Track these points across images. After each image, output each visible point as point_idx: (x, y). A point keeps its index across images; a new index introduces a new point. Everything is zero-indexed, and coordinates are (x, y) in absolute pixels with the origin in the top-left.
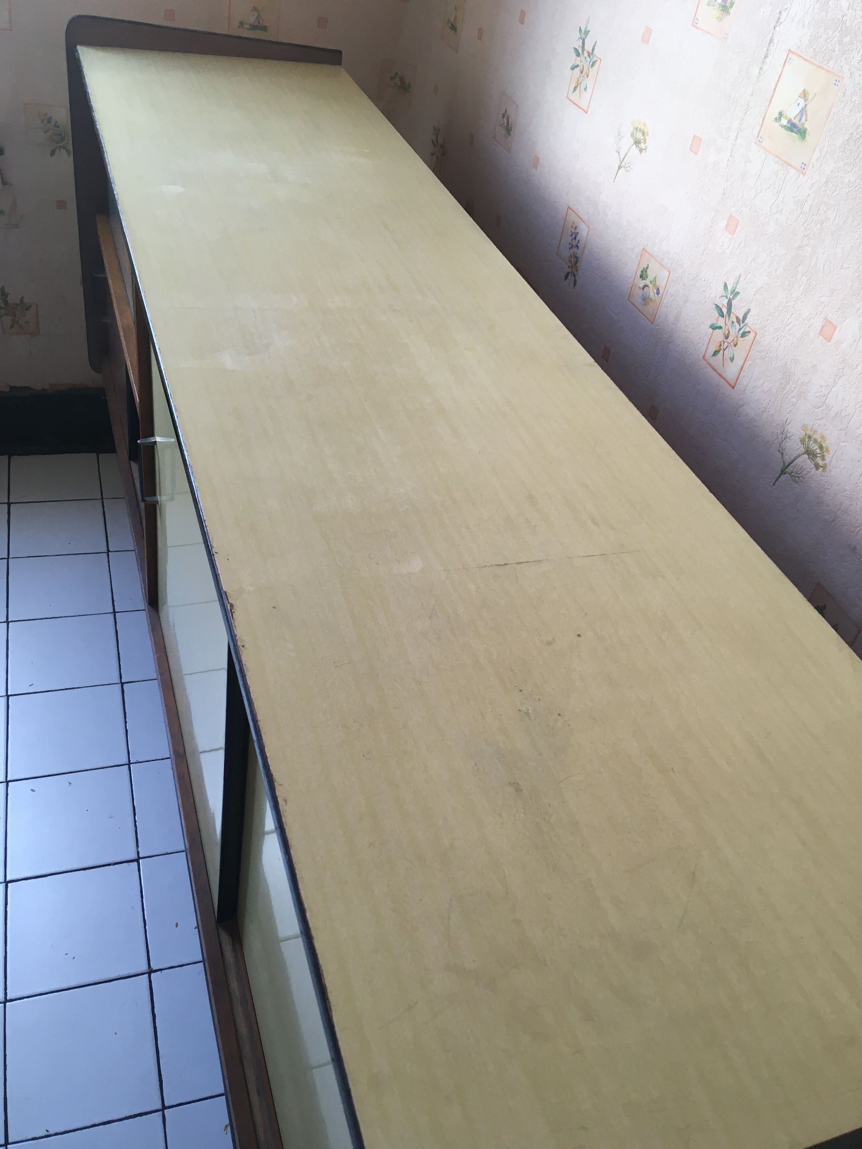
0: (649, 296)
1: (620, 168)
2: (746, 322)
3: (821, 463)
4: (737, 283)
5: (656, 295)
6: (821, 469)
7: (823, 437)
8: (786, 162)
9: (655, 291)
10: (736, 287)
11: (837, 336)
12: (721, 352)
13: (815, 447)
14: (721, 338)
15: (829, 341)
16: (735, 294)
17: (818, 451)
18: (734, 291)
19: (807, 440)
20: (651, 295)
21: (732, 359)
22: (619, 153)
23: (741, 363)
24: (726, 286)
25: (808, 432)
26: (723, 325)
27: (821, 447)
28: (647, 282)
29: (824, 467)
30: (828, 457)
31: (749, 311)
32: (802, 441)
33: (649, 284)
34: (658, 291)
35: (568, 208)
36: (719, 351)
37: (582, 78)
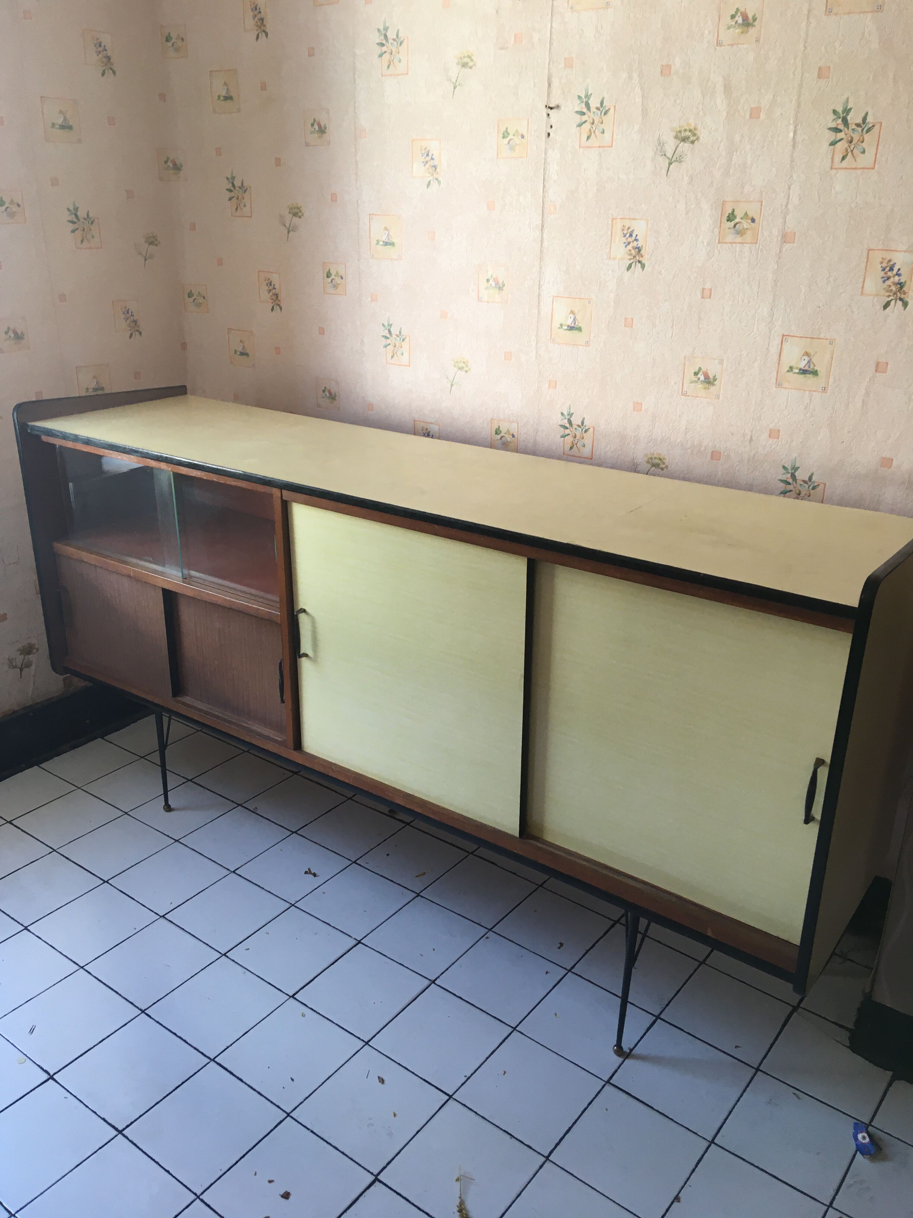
0: (507, 441)
1: (452, 385)
2: (584, 425)
3: (663, 466)
4: (570, 409)
5: (513, 438)
6: (665, 469)
7: (659, 454)
8: (575, 345)
9: (511, 437)
10: (570, 411)
11: (644, 408)
12: (575, 446)
13: (657, 461)
14: (572, 439)
15: (641, 411)
16: (571, 415)
17: (659, 462)
18: (569, 413)
19: (650, 460)
20: (509, 440)
21: (584, 446)
22: (448, 378)
23: (591, 447)
24: (562, 414)
25: (649, 456)
26: (570, 433)
27: (660, 459)
28: (502, 434)
29: (667, 467)
30: (666, 462)
31: (584, 419)
32: (648, 462)
33: (505, 435)
34: (513, 436)
35: (415, 421)
36: (573, 446)
37: (396, 350)
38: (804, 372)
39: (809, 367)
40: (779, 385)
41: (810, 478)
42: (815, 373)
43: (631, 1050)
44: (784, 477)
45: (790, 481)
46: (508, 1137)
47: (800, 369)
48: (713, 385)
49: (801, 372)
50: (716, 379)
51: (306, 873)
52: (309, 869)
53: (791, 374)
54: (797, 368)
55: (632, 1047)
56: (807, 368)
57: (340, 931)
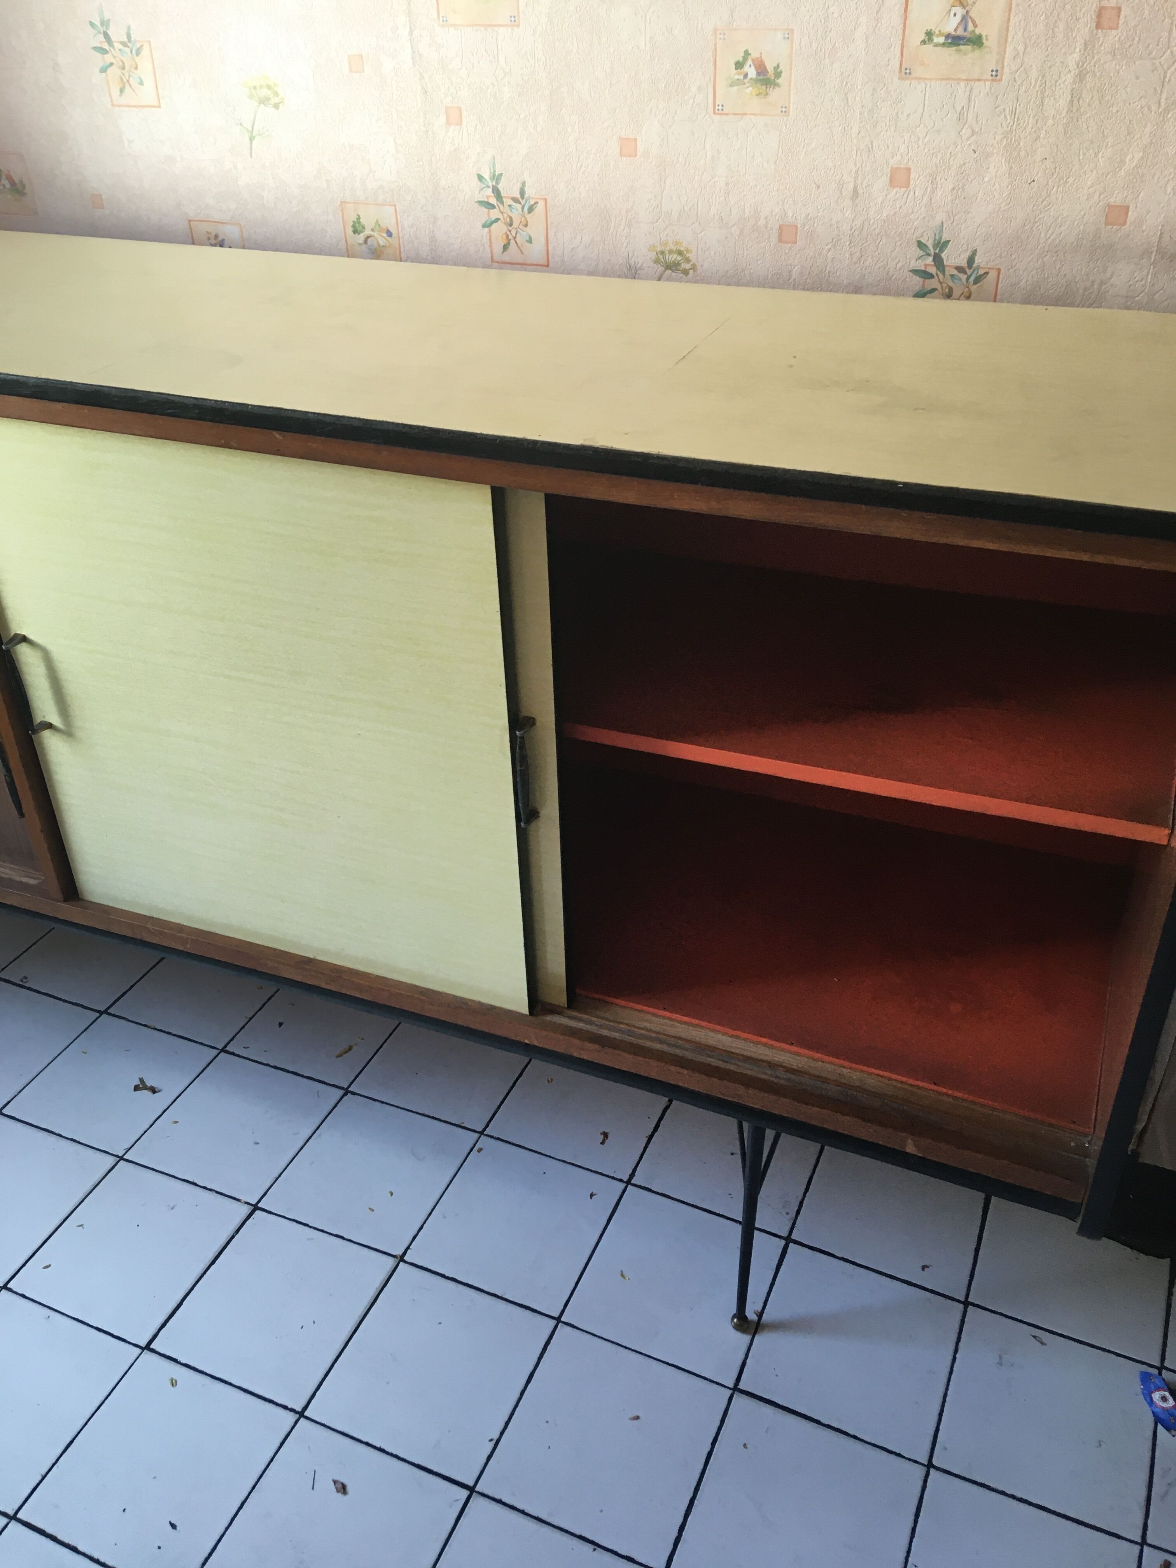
0: (379, 245)
1: (251, 139)
2: (526, 196)
3: (687, 266)
4: (494, 165)
5: (389, 239)
6: (691, 272)
7: (677, 243)
8: (489, 26)
9: (385, 235)
10: (495, 171)
11: (640, 148)
12: (512, 242)
13: (674, 257)
14: (505, 229)
15: (636, 156)
16: (497, 178)
17: (679, 258)
18: (494, 176)
19: (661, 257)
20: (381, 243)
21: (530, 241)
22: (241, 124)
23: (543, 240)
24: (480, 178)
25: (658, 249)
26: (500, 216)
27: (680, 253)
28: (367, 232)
29: (694, 267)
30: (693, 256)
31: (524, 184)
32: (657, 261)
33: (372, 233)
34: (389, 234)
35: (190, 221)
36: (509, 243)
37: (127, 75)
38: (954, 40)
39: (965, 29)
40: (905, 73)
41: (971, 261)
42: (977, 41)
43: (760, 1315)
44: (920, 265)
45: (933, 270)
46: (590, 1548)
47: (948, 36)
48: (776, 85)
49: (950, 41)
50: (781, 72)
51: (136, 1088)
52: (142, 1080)
53: (929, 47)
54: (941, 34)
55: (760, 1309)
56: (960, 32)
57: (217, 1192)
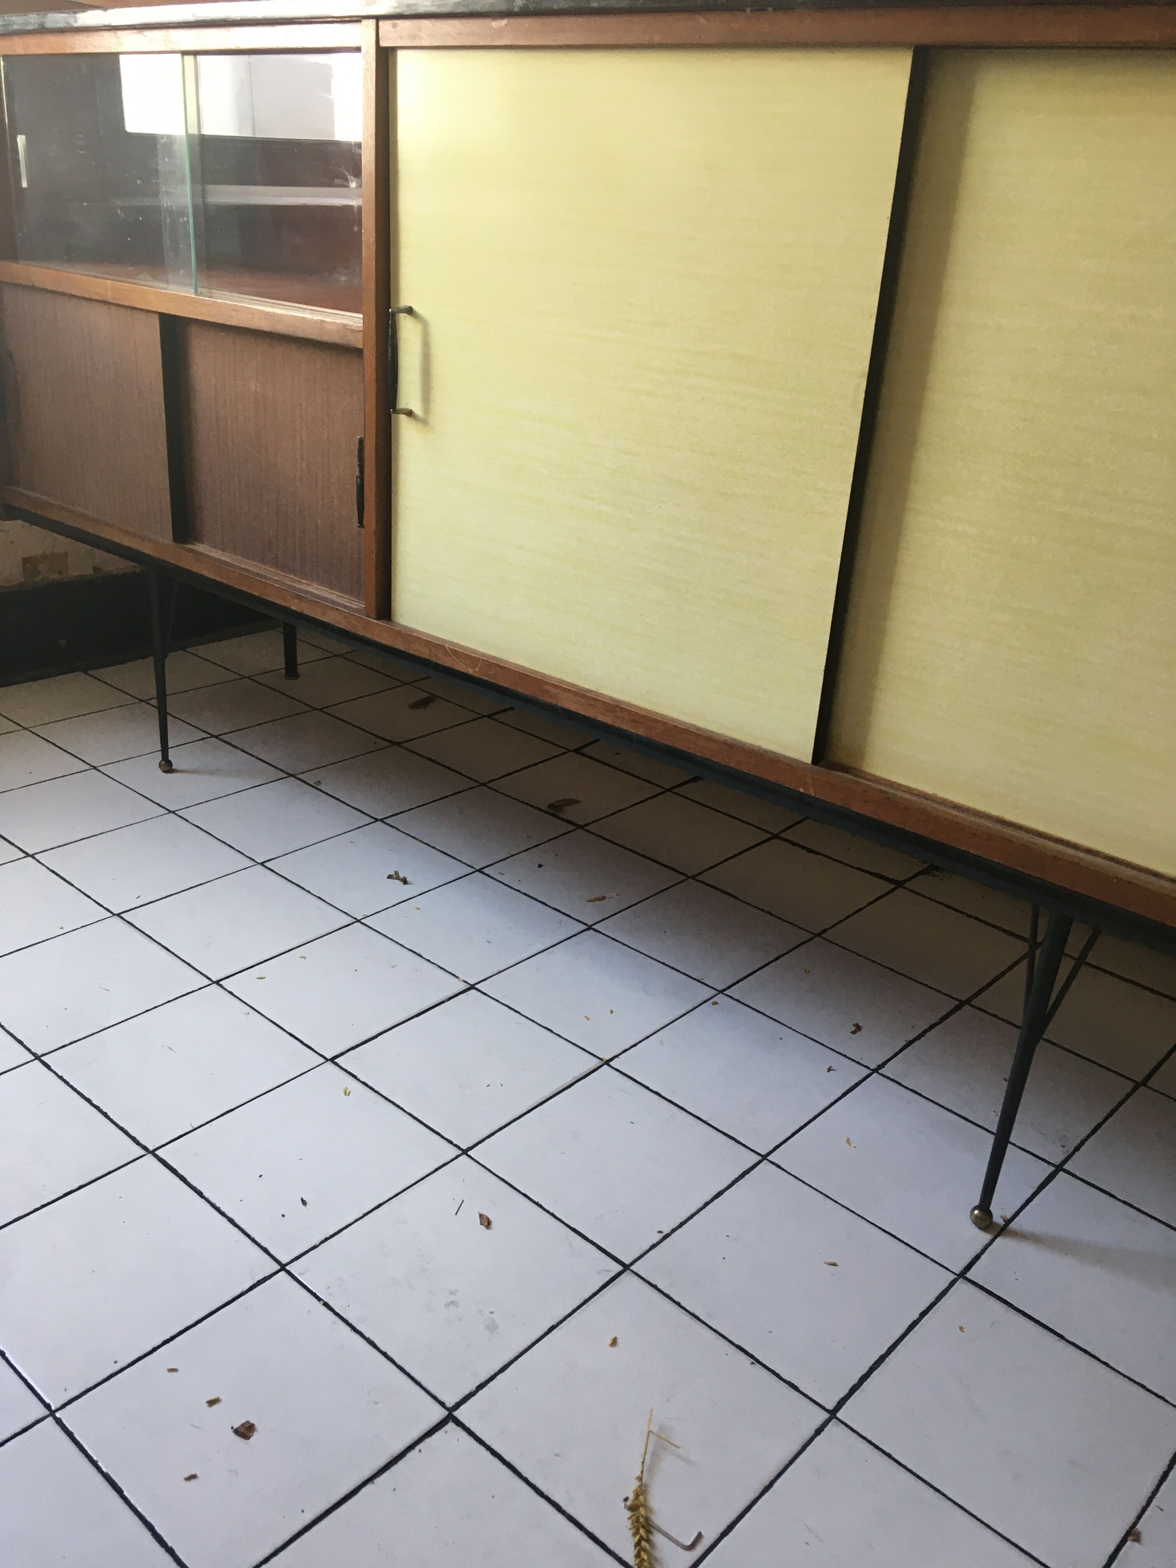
43: (1009, 1222)
46: (748, 1360)
51: (390, 877)
52: (397, 873)
55: (1009, 1216)
57: (439, 967)
